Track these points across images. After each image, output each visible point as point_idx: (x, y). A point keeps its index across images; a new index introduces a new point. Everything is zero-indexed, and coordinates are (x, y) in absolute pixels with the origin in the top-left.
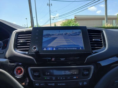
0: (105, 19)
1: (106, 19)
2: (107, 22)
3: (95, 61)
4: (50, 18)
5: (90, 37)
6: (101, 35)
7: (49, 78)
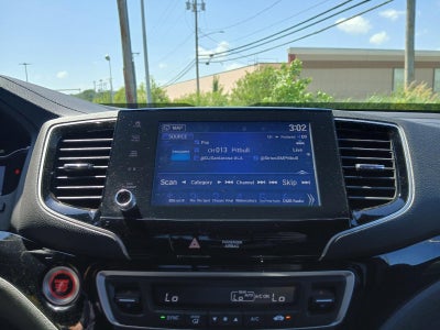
0: (406, 66)
1: (409, 65)
2: (411, 77)
3: (364, 254)
4: (195, 56)
5: (343, 153)
6: (388, 146)
7: (175, 318)
